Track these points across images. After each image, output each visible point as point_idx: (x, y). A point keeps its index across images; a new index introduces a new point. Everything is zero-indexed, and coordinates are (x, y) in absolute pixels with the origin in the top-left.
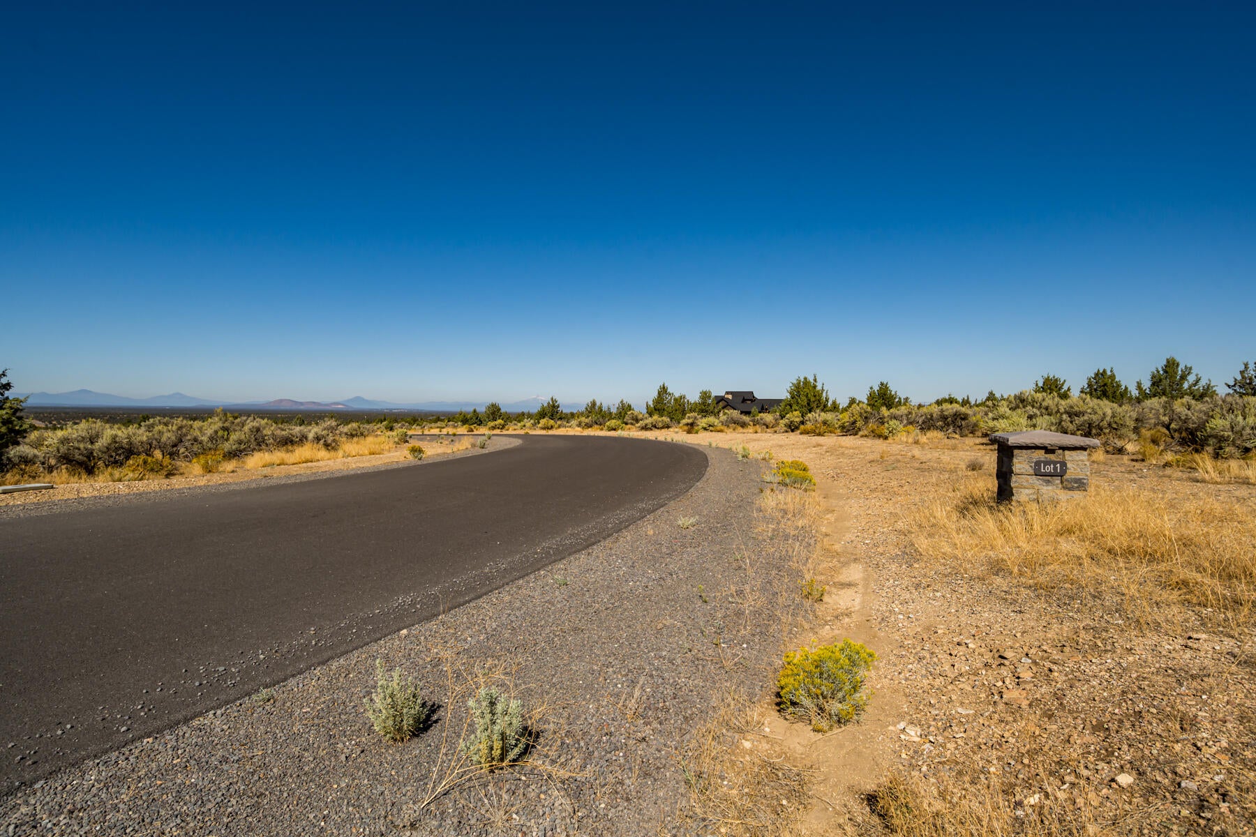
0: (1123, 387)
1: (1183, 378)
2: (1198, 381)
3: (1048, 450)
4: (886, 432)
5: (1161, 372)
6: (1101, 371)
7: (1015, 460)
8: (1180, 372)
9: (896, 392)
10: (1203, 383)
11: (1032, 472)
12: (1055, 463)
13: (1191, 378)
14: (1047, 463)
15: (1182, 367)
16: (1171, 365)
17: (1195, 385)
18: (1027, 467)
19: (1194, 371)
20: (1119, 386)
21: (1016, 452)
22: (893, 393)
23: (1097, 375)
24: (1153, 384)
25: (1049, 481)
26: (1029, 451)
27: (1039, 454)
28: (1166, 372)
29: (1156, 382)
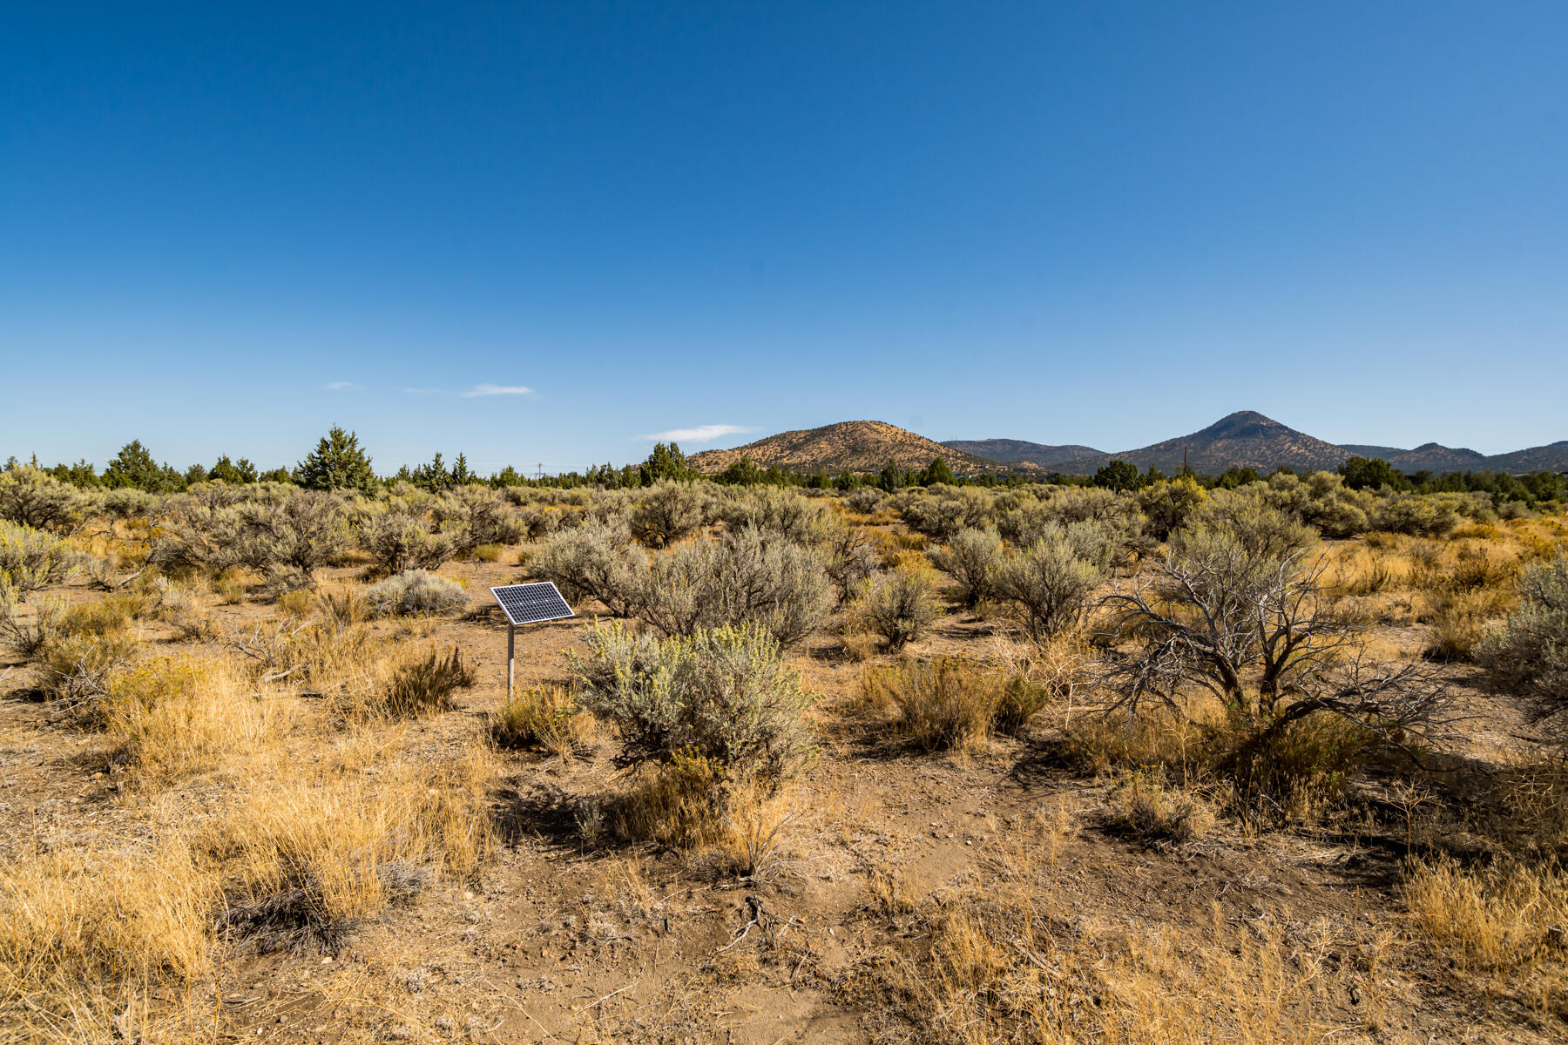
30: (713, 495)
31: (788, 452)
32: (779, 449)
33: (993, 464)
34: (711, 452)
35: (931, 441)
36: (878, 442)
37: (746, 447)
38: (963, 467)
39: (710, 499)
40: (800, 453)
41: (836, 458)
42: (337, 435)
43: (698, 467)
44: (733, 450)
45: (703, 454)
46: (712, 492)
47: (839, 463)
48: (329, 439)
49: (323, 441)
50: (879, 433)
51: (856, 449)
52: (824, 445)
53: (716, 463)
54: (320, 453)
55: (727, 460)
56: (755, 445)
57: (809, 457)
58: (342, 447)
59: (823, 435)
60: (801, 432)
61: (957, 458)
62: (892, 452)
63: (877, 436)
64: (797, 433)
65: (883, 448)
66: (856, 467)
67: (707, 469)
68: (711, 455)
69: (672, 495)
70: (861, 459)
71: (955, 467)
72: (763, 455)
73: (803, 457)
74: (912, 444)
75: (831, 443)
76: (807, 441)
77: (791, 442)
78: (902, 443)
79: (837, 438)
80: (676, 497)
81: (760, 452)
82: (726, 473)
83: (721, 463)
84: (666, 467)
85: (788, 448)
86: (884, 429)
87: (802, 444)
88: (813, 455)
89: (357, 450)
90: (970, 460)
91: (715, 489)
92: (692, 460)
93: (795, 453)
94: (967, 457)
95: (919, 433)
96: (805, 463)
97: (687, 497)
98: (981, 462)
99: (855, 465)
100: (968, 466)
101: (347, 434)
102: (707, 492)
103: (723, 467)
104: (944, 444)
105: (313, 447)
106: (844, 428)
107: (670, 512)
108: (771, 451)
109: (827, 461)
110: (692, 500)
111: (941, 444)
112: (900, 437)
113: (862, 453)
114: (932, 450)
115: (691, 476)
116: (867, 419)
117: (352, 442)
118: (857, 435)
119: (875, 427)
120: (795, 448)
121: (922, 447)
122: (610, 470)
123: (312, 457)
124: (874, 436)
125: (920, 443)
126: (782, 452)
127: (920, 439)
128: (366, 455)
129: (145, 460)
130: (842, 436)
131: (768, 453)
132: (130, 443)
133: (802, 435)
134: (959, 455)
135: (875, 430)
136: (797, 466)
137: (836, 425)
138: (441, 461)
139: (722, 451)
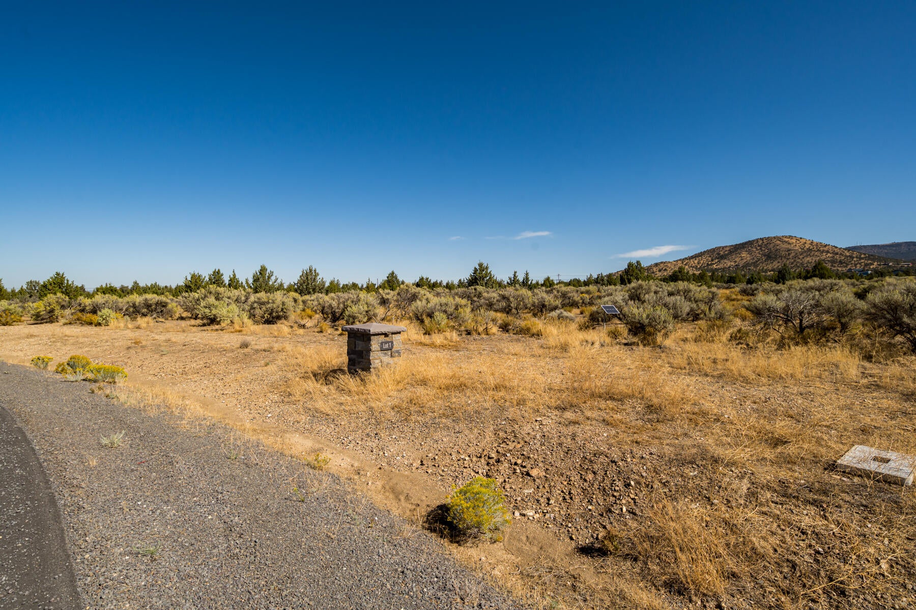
0: (240, 282)
1: (269, 278)
2: (276, 280)
3: (386, 335)
4: (100, 320)
5: (258, 274)
6: (217, 270)
7: (372, 343)
8: (267, 275)
9: (73, 282)
10: (279, 281)
11: (379, 349)
12: (388, 342)
13: (273, 278)
14: (386, 343)
15: (268, 271)
16: (263, 270)
17: (275, 282)
18: (377, 346)
19: (275, 274)
20: (238, 281)
21: (372, 337)
22: (70, 282)
23: (214, 272)
24: (254, 281)
25: (386, 354)
26: (378, 336)
27: (382, 338)
28: (261, 273)
29: (256, 280)
30: (660, 288)
31: (717, 260)
32: (710, 259)
33: (897, 262)
34: (662, 263)
35: (836, 247)
36: (789, 250)
37: (686, 259)
38: (866, 265)
39: (658, 289)
40: (725, 261)
41: (754, 263)
42: (481, 265)
43: (653, 273)
44: (677, 261)
45: (656, 265)
46: (660, 286)
47: (756, 266)
48: (478, 267)
49: (475, 268)
50: (789, 244)
51: (769, 257)
52: (744, 254)
53: (665, 270)
54: (474, 273)
55: (673, 267)
56: (692, 257)
57: (733, 263)
58: (483, 271)
59: (744, 248)
60: (726, 247)
61: (861, 259)
62: (801, 257)
63: (789, 246)
64: (723, 248)
65: (793, 254)
66: (770, 268)
67: (659, 274)
68: (662, 265)
69: (641, 287)
70: (774, 263)
71: (858, 266)
72: (698, 263)
73: (728, 263)
74: (818, 250)
75: (750, 252)
76: (731, 252)
77: (718, 254)
78: (809, 250)
79: (755, 249)
80: (642, 288)
81: (696, 262)
82: (670, 276)
83: (669, 270)
84: (634, 274)
85: (717, 258)
86: (794, 241)
87: (727, 255)
88: (735, 262)
89: (489, 271)
90: (874, 260)
91: (661, 285)
92: (649, 269)
93: (722, 261)
94: (872, 258)
95: (824, 242)
96: (730, 267)
97: (647, 287)
98: (885, 261)
99: (770, 267)
100: (872, 264)
101: (485, 265)
102: (657, 286)
103: (669, 272)
104: (848, 249)
105: (471, 271)
106: (760, 242)
107: (640, 294)
108: (704, 260)
109: (747, 265)
110: (649, 289)
111: (845, 249)
112: (807, 246)
113: (776, 258)
114: (837, 254)
115: (648, 278)
116: (780, 234)
117: (487, 268)
118: (772, 245)
119: (787, 240)
120: (722, 257)
121: (828, 252)
122: (602, 277)
123: (471, 275)
124: (785, 246)
125: (826, 249)
126: (712, 260)
127: (826, 246)
128: (492, 273)
129: (396, 278)
130: (759, 248)
131: (702, 262)
132: (391, 272)
133: (728, 249)
134: (863, 256)
135: (786, 242)
136: (723, 269)
137: (754, 241)
138: (517, 275)
139: (669, 262)
